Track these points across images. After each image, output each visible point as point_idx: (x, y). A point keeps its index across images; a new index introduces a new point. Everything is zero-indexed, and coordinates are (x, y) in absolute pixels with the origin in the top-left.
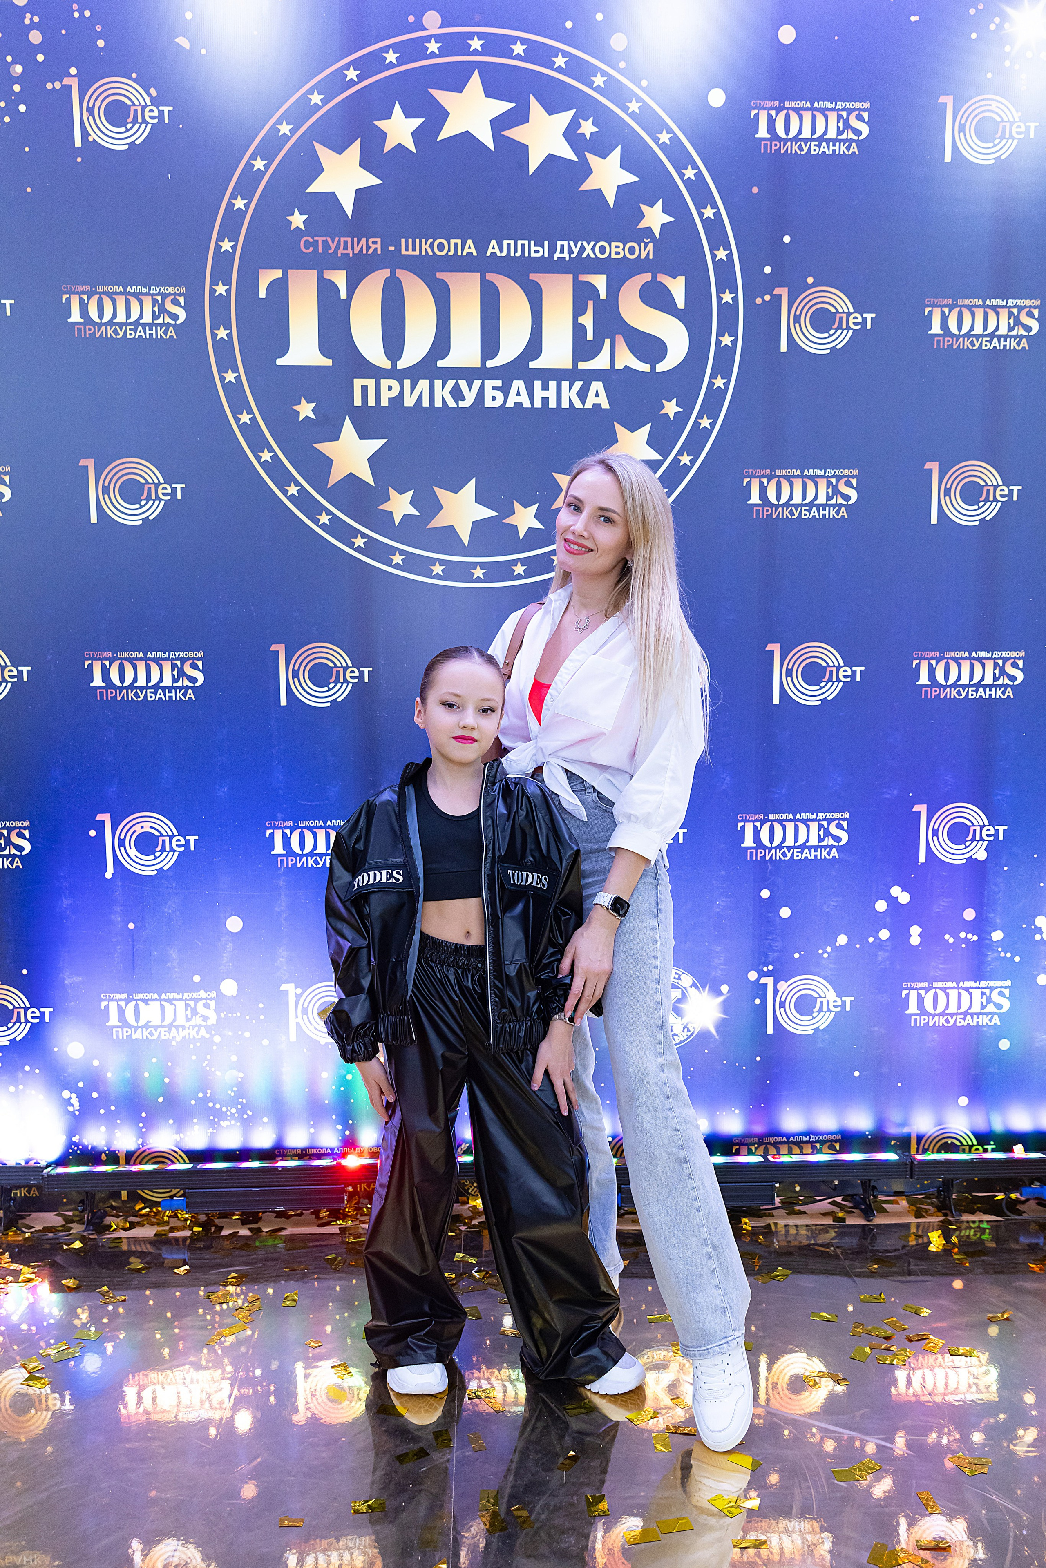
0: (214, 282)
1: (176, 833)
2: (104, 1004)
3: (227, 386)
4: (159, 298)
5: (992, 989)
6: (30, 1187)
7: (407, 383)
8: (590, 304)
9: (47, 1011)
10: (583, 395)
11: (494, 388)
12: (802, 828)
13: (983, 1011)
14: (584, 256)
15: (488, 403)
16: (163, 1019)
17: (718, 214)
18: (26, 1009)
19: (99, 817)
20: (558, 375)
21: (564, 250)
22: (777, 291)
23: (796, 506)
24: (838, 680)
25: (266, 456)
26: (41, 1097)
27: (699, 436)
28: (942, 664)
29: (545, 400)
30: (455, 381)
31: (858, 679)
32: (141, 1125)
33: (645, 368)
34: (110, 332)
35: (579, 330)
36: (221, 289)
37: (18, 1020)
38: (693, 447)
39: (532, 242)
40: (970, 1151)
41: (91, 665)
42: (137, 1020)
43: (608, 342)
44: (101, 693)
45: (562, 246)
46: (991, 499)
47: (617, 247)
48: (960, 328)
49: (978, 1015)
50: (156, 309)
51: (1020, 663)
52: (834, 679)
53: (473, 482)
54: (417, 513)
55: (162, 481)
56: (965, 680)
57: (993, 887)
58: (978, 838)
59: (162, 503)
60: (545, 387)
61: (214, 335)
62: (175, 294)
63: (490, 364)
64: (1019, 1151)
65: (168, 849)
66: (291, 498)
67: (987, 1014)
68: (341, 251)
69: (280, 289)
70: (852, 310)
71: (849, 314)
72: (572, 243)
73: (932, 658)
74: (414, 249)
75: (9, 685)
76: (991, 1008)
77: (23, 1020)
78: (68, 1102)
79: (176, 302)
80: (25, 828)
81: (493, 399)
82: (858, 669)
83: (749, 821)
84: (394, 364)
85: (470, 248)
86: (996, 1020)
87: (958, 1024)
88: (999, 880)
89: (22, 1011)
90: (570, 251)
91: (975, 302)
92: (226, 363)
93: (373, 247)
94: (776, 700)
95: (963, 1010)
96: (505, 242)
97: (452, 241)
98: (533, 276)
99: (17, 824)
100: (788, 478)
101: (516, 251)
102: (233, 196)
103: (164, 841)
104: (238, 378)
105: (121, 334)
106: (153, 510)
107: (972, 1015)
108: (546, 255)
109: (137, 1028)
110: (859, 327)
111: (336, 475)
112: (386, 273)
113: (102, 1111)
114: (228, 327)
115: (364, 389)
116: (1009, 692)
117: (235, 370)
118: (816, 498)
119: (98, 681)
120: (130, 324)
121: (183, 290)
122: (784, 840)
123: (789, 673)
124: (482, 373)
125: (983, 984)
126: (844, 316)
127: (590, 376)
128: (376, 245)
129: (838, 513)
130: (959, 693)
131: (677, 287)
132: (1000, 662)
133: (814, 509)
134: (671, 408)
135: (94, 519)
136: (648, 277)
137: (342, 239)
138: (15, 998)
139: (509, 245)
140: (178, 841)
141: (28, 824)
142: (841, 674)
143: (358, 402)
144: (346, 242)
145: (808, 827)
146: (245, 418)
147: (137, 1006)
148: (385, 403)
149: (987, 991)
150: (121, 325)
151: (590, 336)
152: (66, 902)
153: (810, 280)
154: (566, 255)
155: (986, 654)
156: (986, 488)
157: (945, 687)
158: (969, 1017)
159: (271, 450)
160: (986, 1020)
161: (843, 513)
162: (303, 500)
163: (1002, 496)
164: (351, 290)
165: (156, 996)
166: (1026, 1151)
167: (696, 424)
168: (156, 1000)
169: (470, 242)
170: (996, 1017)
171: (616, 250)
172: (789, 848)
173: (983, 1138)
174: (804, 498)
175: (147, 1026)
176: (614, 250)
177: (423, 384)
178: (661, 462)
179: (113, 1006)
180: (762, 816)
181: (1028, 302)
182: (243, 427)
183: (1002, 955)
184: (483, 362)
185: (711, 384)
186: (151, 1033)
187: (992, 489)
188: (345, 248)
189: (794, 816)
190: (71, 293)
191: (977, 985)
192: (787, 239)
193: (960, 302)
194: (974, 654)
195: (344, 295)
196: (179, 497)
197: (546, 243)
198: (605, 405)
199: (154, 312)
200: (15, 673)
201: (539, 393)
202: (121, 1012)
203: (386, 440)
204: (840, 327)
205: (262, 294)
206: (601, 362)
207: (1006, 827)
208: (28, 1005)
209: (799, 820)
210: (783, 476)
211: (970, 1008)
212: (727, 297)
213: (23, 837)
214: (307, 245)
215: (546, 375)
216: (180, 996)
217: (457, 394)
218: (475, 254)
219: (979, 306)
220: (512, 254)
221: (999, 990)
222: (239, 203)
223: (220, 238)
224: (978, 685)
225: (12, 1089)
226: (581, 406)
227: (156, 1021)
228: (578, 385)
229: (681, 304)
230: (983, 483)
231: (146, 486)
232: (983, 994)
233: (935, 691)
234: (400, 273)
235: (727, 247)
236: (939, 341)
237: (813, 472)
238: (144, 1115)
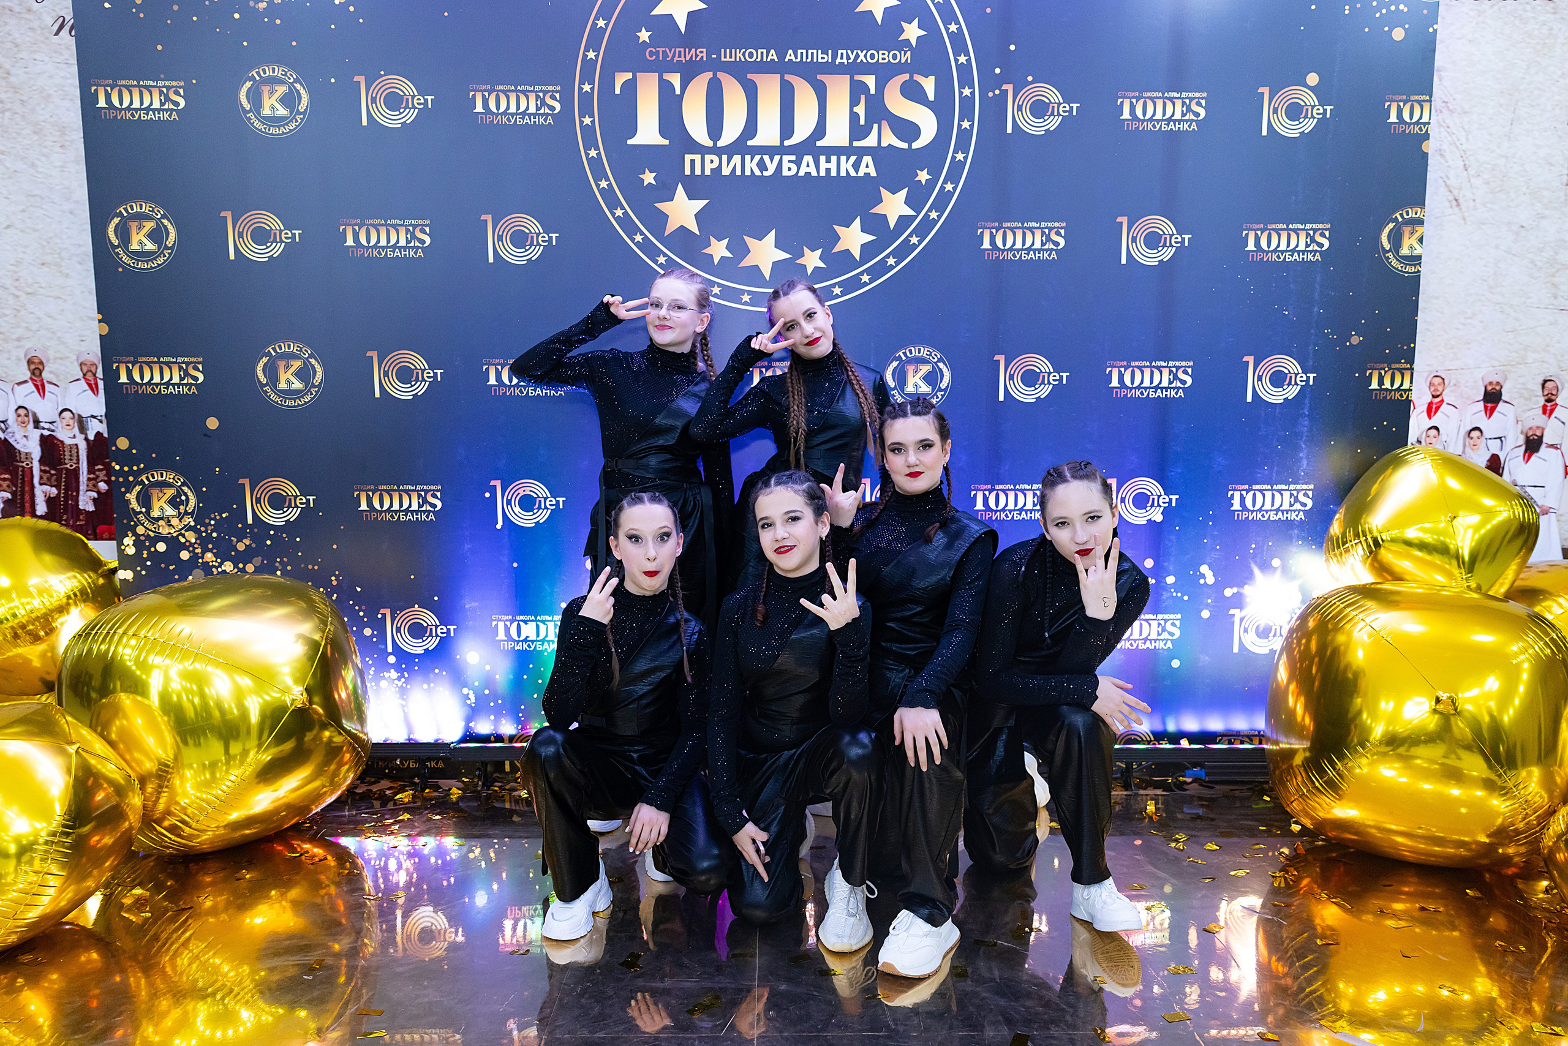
0: (582, 83)
1: (549, 495)
2: (494, 623)
3: (590, 160)
4: (541, 95)
5: (1166, 621)
6: (437, 759)
7: (725, 157)
8: (863, 97)
9: (452, 628)
10: (856, 166)
11: (789, 161)
12: (1021, 496)
13: (1159, 638)
14: (859, 61)
15: (785, 173)
16: (538, 635)
17: (960, 29)
18: (437, 627)
19: (492, 483)
20: (838, 151)
21: (844, 57)
22: (1004, 87)
23: (1018, 250)
24: (1049, 383)
25: (619, 213)
26: (447, 692)
27: (944, 197)
28: (1129, 371)
29: (828, 170)
30: (760, 156)
31: (1064, 382)
32: (520, 715)
33: (905, 146)
34: (504, 120)
35: (854, 117)
36: (587, 88)
37: (431, 635)
38: (940, 206)
39: (820, 51)
40: (1149, 744)
41: (487, 369)
42: (519, 635)
43: (876, 126)
44: (495, 390)
45: (842, 54)
46: (1168, 245)
47: (883, 54)
48: (1144, 114)
49: (1155, 640)
50: (539, 102)
51: (1190, 370)
52: (1046, 382)
53: (773, 231)
54: (731, 256)
55: (542, 231)
56: (1146, 383)
57: (1167, 542)
58: (1156, 504)
59: (542, 248)
60: (828, 161)
61: (581, 122)
62: (553, 91)
63: (787, 143)
64: (1184, 743)
65: (543, 507)
66: (637, 244)
67: (1163, 640)
68: (676, 59)
69: (630, 87)
70: (1061, 101)
71: (1059, 104)
72: (849, 52)
73: (1122, 367)
74: (731, 57)
75: (427, 383)
76: (1165, 635)
77: (434, 634)
78: (467, 697)
79: (553, 98)
80: (437, 491)
81: (789, 169)
82: (1064, 375)
83: (980, 490)
84: (715, 144)
85: (773, 55)
86: (1169, 645)
87: (1140, 648)
88: (1173, 537)
89: (434, 628)
90: (848, 58)
91: (1156, 94)
92: (590, 143)
93: (701, 55)
94: (1001, 398)
95: (1143, 636)
96: (799, 51)
97: (760, 51)
98: (819, 77)
99: (432, 487)
100: (1011, 229)
101: (807, 58)
102: (597, 18)
103: (540, 501)
104: (599, 154)
105: (513, 121)
106: (535, 253)
107: (1151, 640)
108: (830, 61)
109: (518, 642)
110: (1067, 114)
111: (671, 227)
112: (710, 75)
113: (492, 704)
114: (592, 116)
115: (693, 162)
116: (1181, 393)
117: (597, 149)
118: (1033, 244)
119: (492, 381)
120: (519, 114)
121: (559, 88)
122: (1006, 505)
123: (1011, 377)
124: (781, 150)
125: (1160, 616)
126: (1056, 105)
127: (862, 152)
128: (702, 54)
129: (1049, 255)
130: (1142, 393)
131: (929, 85)
132: (1174, 370)
133: (1032, 252)
134: (923, 176)
135: (491, 260)
136: (906, 77)
137: (678, 50)
138: (429, 618)
139: (802, 53)
140: (551, 502)
141: (439, 487)
142: (1051, 378)
143: (688, 172)
144: (680, 52)
145: (1025, 495)
146: (604, 184)
147: (519, 626)
148: (708, 172)
149: (1163, 622)
150: (512, 114)
151: (862, 122)
152: (467, 546)
153: (1030, 78)
154: (845, 61)
155: (1163, 364)
156: (1164, 236)
157: (1131, 389)
158: (1148, 642)
159: (623, 208)
160: (1162, 644)
161: (1054, 255)
162: (646, 246)
163: (1176, 242)
164: (683, 90)
165: (533, 618)
166: (1190, 744)
167: (942, 188)
168: (533, 621)
169: (772, 51)
170: (1169, 642)
171: (883, 57)
172: (1010, 511)
173: (1159, 736)
174: (1024, 244)
175: (526, 640)
176: (881, 56)
177: (737, 159)
178: (915, 217)
179: (501, 625)
180: (989, 487)
181: (1197, 95)
182: (602, 191)
183: (1174, 594)
184: (782, 142)
185: (954, 158)
186: (529, 646)
187: (1168, 237)
188: (680, 56)
189: (1015, 487)
190: (476, 91)
191: (1154, 617)
192: (1012, 47)
193: (1145, 95)
194: (1153, 364)
195: (678, 92)
196: (554, 243)
197: (830, 52)
198: (873, 174)
199: (537, 104)
200: (432, 374)
201: (823, 165)
202: (507, 630)
203: (707, 201)
204: (1052, 114)
205: (617, 91)
206: (871, 141)
207: (1177, 497)
208: (438, 624)
209: (1018, 490)
210: (1007, 228)
211: (1149, 635)
212: (967, 92)
213: (436, 497)
214: (651, 53)
215: (829, 151)
216: (551, 618)
217: (762, 166)
218: (776, 60)
219: (1159, 98)
220: (804, 60)
221: (1171, 621)
222: (601, 23)
223: (587, 50)
224: (1157, 388)
225: (425, 686)
226: (855, 175)
227: (533, 637)
228: (853, 158)
229: (931, 97)
230: (1161, 233)
231: (530, 235)
232: (1159, 624)
233: (1124, 392)
234: (721, 75)
235: (967, 54)
236: (1128, 124)
237: (1031, 224)
238: (523, 707)
